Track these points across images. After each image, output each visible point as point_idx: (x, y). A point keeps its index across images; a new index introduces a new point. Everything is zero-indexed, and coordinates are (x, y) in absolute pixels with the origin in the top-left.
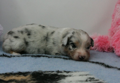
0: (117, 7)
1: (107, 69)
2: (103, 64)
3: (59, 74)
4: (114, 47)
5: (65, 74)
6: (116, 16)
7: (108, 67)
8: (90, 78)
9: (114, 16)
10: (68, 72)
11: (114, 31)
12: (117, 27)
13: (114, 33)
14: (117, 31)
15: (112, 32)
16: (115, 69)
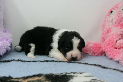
0: (107, 18)
1: (104, 69)
2: (100, 66)
3: (67, 75)
4: (106, 51)
5: (72, 74)
6: (106, 26)
7: (104, 68)
8: (93, 79)
9: (104, 26)
10: (75, 73)
11: (105, 38)
12: (108, 34)
13: (105, 40)
14: (108, 38)
15: (104, 39)
16: (111, 70)
